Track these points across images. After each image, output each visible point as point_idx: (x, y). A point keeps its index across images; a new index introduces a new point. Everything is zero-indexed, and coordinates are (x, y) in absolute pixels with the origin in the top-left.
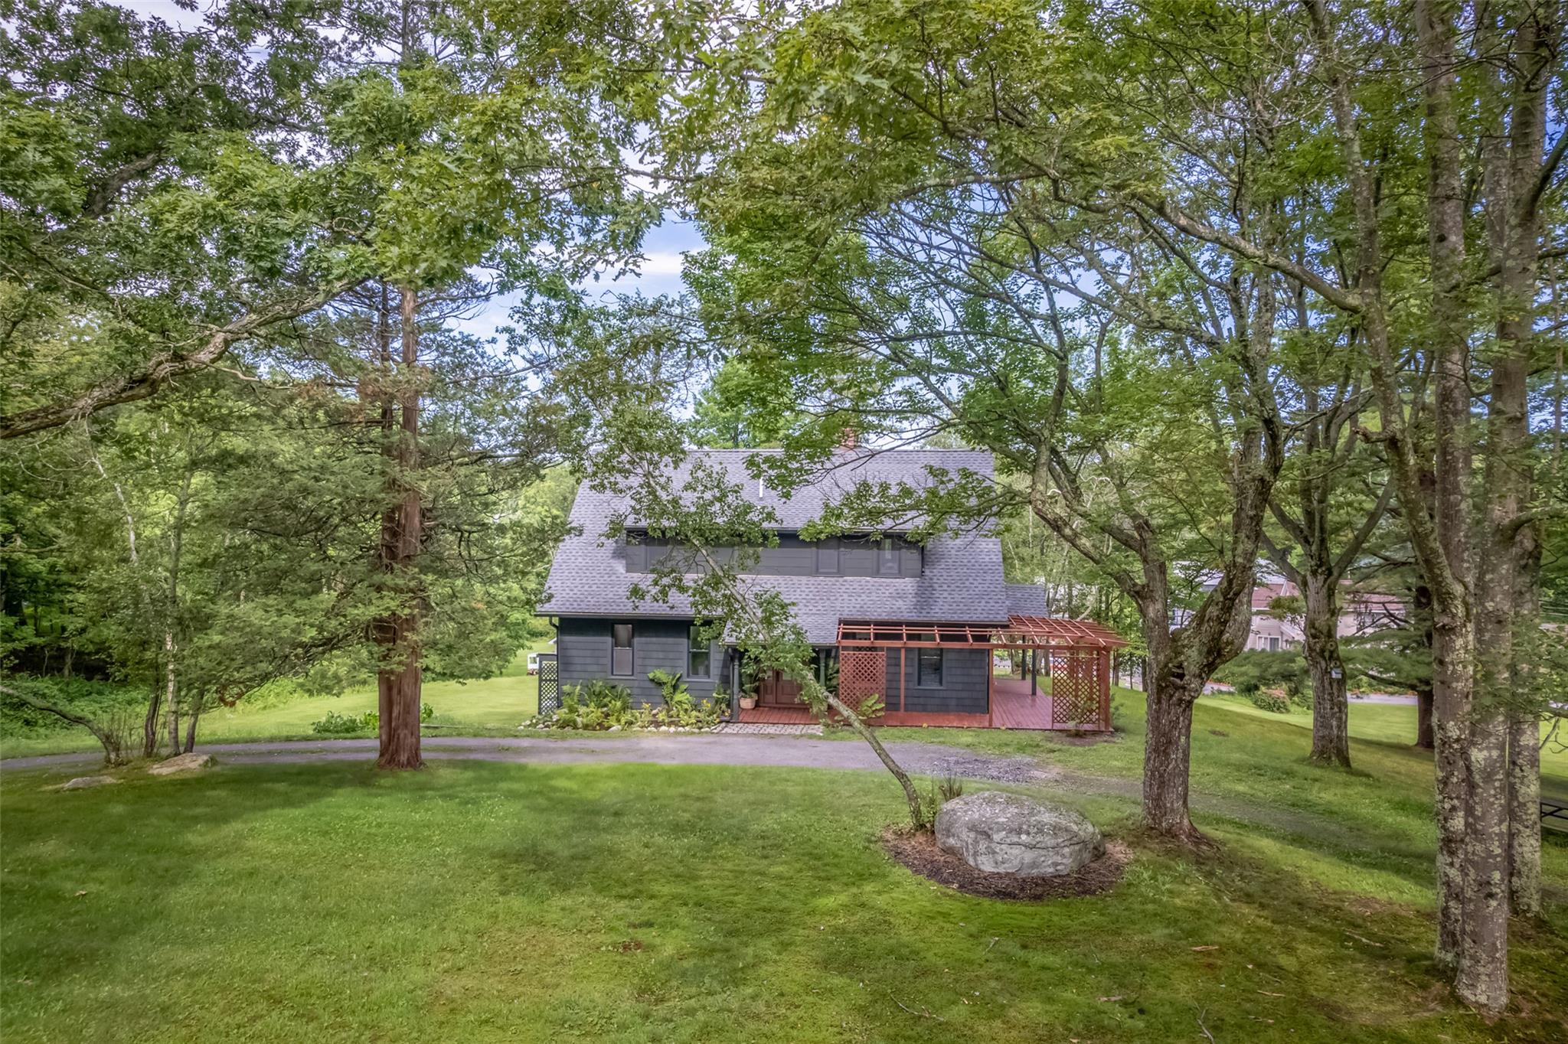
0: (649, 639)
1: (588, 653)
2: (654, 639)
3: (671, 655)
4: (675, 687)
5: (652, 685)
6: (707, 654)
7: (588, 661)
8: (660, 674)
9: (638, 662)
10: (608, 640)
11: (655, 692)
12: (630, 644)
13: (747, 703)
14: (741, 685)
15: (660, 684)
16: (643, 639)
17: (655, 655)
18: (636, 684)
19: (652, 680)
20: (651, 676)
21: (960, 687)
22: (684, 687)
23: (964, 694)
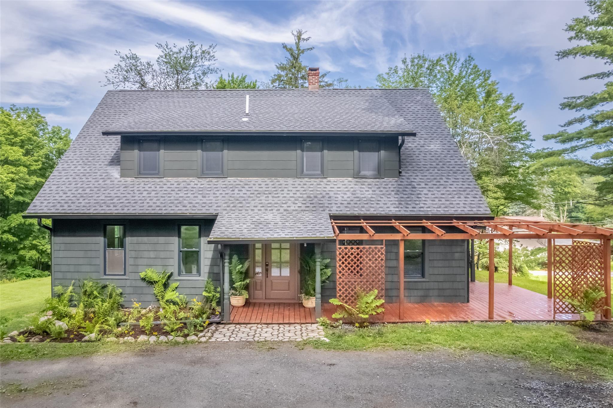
0: (140, 239)
1: (81, 254)
2: (145, 239)
3: (162, 254)
4: (166, 286)
5: (144, 284)
6: (198, 253)
7: (81, 261)
8: (151, 273)
9: (130, 261)
10: (101, 240)
11: (146, 290)
12: (122, 245)
13: (237, 301)
14: (232, 282)
15: (151, 283)
16: (135, 239)
17: (146, 254)
18: (128, 283)
19: (144, 279)
20: (142, 275)
21: (441, 278)
22: (174, 285)
23: (446, 285)
